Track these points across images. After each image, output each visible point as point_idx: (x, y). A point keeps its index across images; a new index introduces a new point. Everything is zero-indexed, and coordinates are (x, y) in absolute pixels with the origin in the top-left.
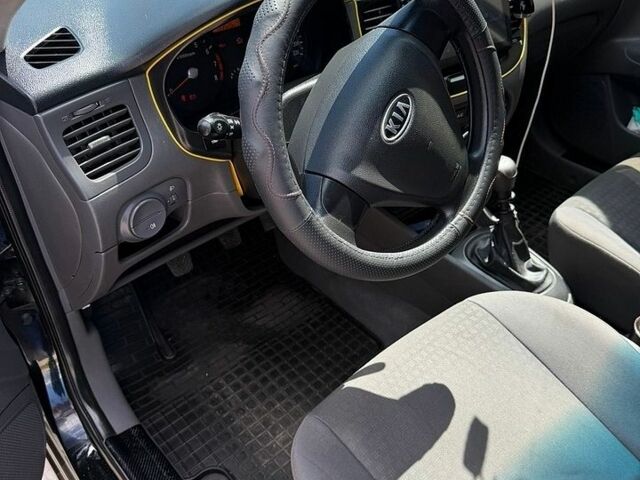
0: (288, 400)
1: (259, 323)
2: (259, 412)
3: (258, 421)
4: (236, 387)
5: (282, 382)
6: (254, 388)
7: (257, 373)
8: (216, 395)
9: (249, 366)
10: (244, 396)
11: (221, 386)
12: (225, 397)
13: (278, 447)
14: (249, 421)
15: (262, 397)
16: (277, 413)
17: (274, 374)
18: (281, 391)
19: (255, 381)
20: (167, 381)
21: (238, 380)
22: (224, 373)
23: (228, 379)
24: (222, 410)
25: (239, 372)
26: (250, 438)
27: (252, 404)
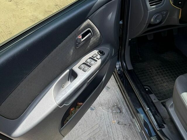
0: (169, 77)
1: (165, 58)
2: (161, 77)
3: (160, 79)
4: (156, 70)
5: (168, 73)
6: (160, 72)
7: (162, 69)
8: (151, 70)
9: (160, 67)
10: (157, 73)
11: (152, 69)
12: (153, 72)
13: (164, 86)
14: (158, 78)
15: (162, 74)
16: (165, 79)
17: (167, 70)
18: (168, 74)
19: (161, 70)
20: (139, 64)
21: (157, 69)
22: (153, 66)
23: (154, 68)
24: (151, 74)
25: (157, 67)
26: (157, 82)
27: (159, 75)
